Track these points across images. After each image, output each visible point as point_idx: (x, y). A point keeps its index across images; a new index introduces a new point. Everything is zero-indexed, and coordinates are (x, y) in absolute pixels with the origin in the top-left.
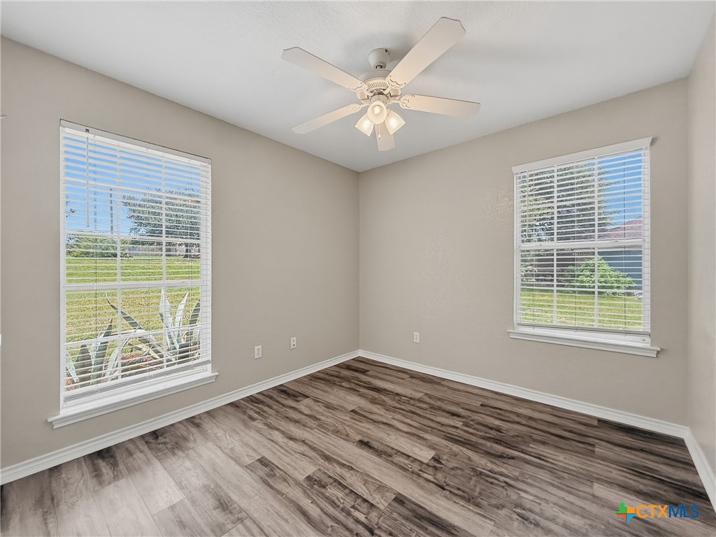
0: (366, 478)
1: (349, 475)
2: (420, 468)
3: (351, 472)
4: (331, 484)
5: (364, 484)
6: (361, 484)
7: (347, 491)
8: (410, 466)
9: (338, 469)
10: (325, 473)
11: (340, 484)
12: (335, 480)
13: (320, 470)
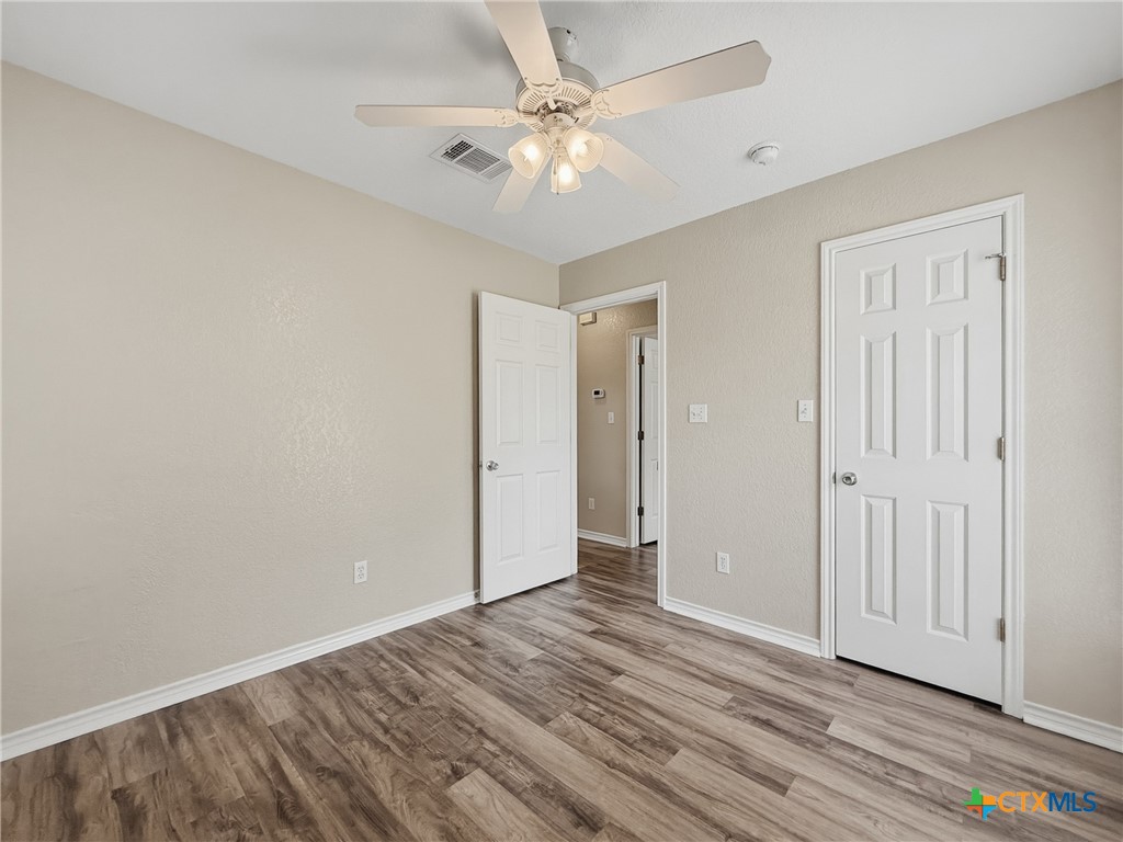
0: (585, 748)
1: (612, 753)
2: (495, 760)
3: (609, 758)
4: (635, 741)
5: (588, 739)
6: (592, 739)
7: (611, 731)
8: (510, 764)
9: (630, 763)
10: (649, 756)
11: (623, 741)
12: (631, 745)
13: (663, 764)
